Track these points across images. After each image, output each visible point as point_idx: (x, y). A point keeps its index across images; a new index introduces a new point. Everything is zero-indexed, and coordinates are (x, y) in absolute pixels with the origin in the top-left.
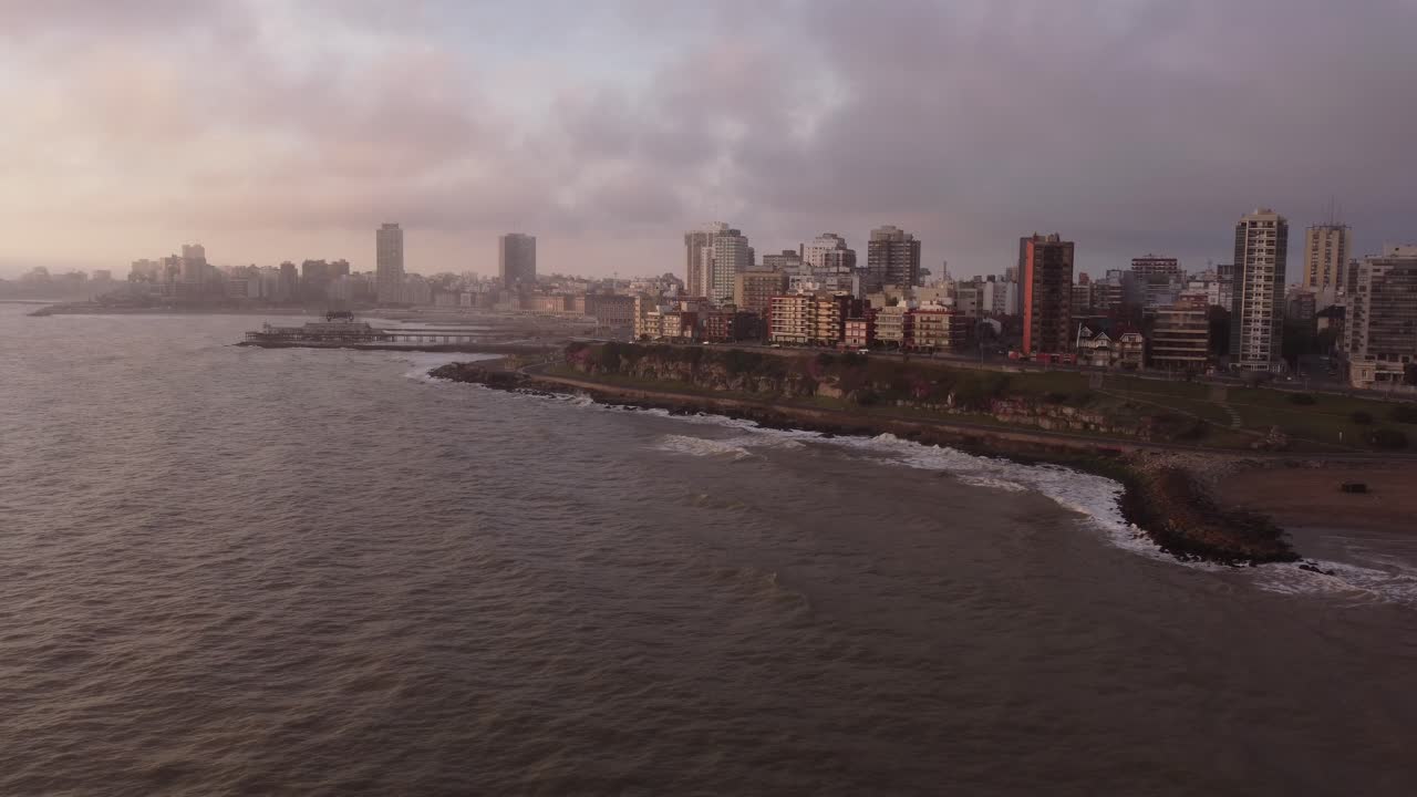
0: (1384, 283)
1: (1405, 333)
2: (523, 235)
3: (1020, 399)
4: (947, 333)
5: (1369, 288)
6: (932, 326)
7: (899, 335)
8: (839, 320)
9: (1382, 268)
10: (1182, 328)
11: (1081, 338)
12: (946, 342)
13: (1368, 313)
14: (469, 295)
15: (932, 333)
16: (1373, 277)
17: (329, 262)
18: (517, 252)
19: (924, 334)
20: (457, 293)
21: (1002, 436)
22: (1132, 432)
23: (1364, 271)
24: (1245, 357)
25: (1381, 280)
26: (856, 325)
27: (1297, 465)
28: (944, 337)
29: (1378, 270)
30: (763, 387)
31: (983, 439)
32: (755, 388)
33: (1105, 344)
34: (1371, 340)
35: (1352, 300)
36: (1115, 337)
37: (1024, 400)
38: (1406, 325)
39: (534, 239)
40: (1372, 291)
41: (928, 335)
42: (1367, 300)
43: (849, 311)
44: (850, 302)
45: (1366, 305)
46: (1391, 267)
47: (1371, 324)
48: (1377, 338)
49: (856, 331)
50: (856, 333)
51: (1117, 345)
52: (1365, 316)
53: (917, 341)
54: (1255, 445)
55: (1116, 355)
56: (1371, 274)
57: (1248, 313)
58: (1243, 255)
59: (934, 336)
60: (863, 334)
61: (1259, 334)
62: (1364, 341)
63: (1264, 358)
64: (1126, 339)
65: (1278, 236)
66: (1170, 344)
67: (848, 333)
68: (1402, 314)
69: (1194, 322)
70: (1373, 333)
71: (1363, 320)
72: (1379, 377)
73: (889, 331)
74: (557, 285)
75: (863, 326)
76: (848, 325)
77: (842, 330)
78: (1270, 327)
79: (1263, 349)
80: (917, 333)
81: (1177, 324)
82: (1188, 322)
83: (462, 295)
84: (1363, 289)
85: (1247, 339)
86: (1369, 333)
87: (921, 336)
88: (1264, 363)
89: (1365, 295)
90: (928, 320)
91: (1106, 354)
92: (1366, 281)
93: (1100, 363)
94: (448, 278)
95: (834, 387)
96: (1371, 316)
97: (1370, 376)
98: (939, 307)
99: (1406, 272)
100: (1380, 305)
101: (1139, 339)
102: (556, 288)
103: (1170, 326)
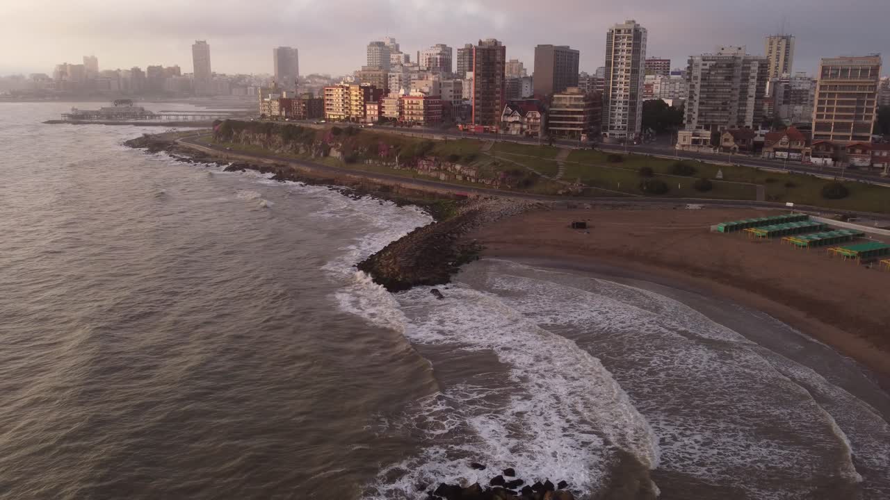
0: (709, 73)
1: (722, 110)
2: (290, 48)
3: (433, 159)
4: (422, 112)
5: (700, 77)
6: (415, 107)
7: (396, 114)
8: (363, 103)
9: (708, 63)
10: (567, 107)
11: (505, 115)
12: (422, 118)
13: (698, 95)
14: (253, 88)
15: (414, 112)
16: (703, 70)
17: (164, 67)
18: (286, 59)
19: (410, 113)
20: (246, 86)
21: (403, 185)
22: (489, 182)
23: (697, 65)
24: (612, 128)
25: (707, 72)
26: (372, 107)
27: (575, 207)
28: (420, 115)
29: (706, 65)
30: (302, 151)
31: (393, 187)
32: (297, 152)
33: (518, 119)
34: (700, 115)
35: (688, 86)
36: (523, 115)
37: (436, 160)
38: (723, 104)
39: (296, 50)
40: (702, 79)
41: (412, 114)
42: (698, 86)
43: (371, 97)
44: (371, 91)
45: (697, 90)
46: (714, 62)
47: (701, 104)
48: (704, 114)
49: (372, 110)
50: (372, 113)
51: (526, 120)
52: (697, 98)
53: (406, 117)
54: (560, 192)
55: (525, 127)
56: (701, 67)
57: (614, 96)
58: (611, 54)
59: (415, 115)
60: (376, 113)
61: (621, 111)
62: (695, 116)
63: (624, 128)
64: (530, 116)
65: (634, 40)
66: (561, 119)
67: (368, 112)
68: (721, 96)
69: (576, 103)
70: (702, 110)
71: (695, 101)
72: (695, 142)
73: (391, 110)
74: (310, 81)
75: (376, 107)
76: (368, 107)
77: (365, 111)
78: (628, 106)
79: (624, 122)
80: (406, 112)
81: (565, 105)
82: (573, 103)
83: (249, 88)
84: (696, 78)
85: (613, 115)
86: (699, 110)
87: (408, 114)
88: (623, 132)
89: (697, 83)
90: (412, 103)
91: (518, 126)
92: (697, 72)
93: (514, 133)
94: (241, 77)
95: (337, 151)
96: (700, 98)
97: (688, 141)
98: (420, 93)
99: (724, 65)
100: (706, 90)
101: (538, 115)
102: (309, 83)
103: (561, 106)
